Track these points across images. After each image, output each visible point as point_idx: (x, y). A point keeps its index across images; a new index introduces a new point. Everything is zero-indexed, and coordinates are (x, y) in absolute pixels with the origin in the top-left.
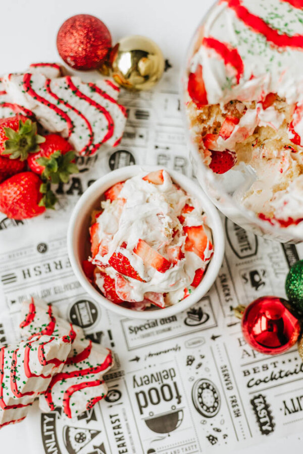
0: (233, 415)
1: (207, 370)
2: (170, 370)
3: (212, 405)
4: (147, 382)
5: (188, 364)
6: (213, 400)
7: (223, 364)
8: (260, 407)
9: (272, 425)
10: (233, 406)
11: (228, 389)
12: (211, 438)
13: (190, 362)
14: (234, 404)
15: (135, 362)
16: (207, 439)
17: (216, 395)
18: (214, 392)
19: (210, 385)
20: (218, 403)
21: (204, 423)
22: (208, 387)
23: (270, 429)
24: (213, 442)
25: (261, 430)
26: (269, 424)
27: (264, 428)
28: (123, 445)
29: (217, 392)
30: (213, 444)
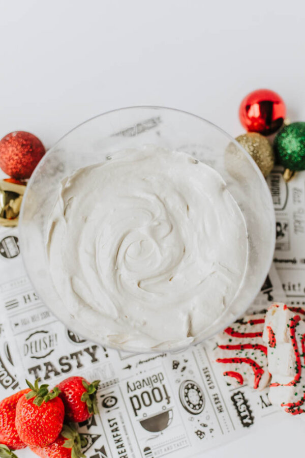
0: (217, 411)
1: (191, 372)
2: (158, 375)
3: (197, 403)
4: (139, 387)
5: (174, 368)
6: (198, 399)
7: (204, 367)
8: (240, 402)
9: (252, 418)
10: (216, 403)
11: (210, 388)
12: (199, 433)
13: (175, 366)
14: (217, 401)
15: (128, 369)
16: (196, 434)
17: (200, 394)
18: (199, 392)
19: (194, 385)
20: (202, 401)
21: (191, 419)
22: (193, 388)
23: (250, 421)
24: (202, 436)
25: (243, 423)
26: (248, 417)
27: (245, 421)
28: (122, 446)
29: (201, 391)
30: (201, 439)
